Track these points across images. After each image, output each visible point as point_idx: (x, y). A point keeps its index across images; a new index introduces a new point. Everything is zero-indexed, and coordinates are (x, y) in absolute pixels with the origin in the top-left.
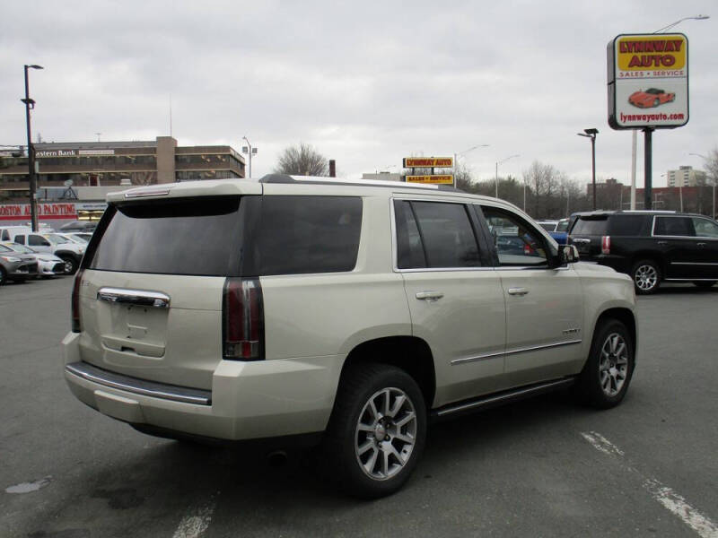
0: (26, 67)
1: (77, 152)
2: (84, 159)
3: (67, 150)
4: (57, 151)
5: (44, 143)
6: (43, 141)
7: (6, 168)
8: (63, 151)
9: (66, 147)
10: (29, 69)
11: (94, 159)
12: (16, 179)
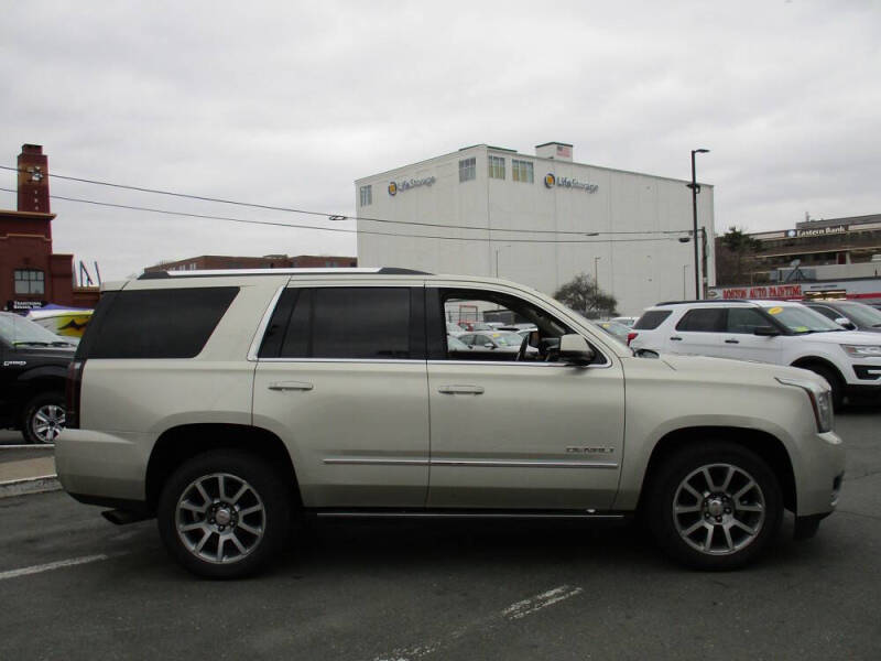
0: (693, 153)
1: (846, 229)
2: (855, 234)
3: (835, 227)
4: (824, 229)
5: (813, 221)
6: (810, 219)
7: (765, 250)
8: (832, 228)
9: (834, 223)
10: (697, 155)
11: (867, 234)
12: (781, 260)
